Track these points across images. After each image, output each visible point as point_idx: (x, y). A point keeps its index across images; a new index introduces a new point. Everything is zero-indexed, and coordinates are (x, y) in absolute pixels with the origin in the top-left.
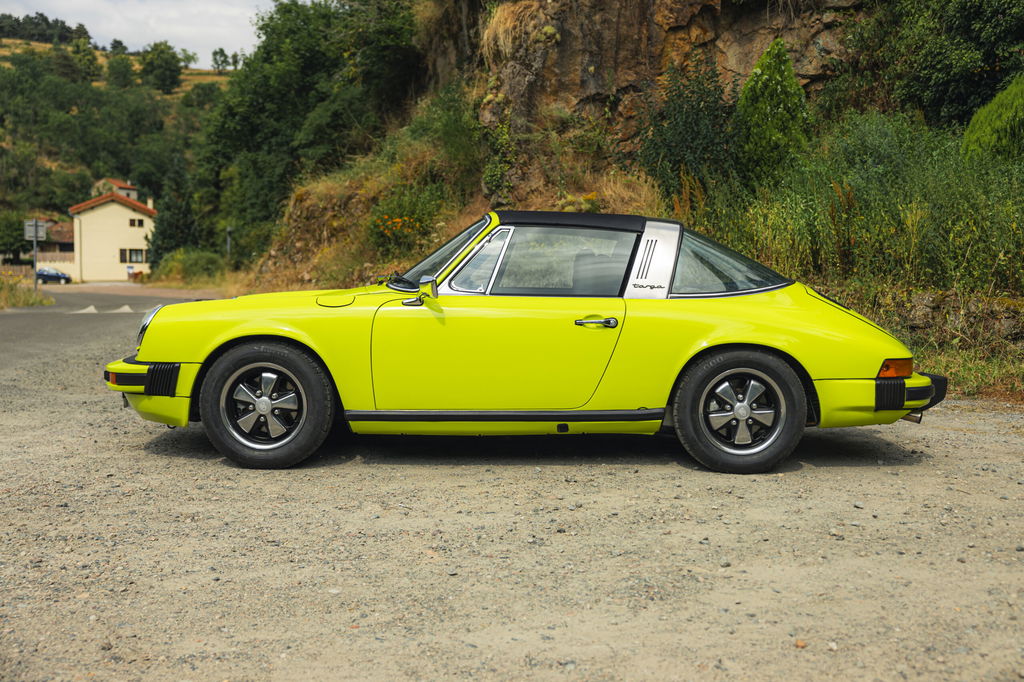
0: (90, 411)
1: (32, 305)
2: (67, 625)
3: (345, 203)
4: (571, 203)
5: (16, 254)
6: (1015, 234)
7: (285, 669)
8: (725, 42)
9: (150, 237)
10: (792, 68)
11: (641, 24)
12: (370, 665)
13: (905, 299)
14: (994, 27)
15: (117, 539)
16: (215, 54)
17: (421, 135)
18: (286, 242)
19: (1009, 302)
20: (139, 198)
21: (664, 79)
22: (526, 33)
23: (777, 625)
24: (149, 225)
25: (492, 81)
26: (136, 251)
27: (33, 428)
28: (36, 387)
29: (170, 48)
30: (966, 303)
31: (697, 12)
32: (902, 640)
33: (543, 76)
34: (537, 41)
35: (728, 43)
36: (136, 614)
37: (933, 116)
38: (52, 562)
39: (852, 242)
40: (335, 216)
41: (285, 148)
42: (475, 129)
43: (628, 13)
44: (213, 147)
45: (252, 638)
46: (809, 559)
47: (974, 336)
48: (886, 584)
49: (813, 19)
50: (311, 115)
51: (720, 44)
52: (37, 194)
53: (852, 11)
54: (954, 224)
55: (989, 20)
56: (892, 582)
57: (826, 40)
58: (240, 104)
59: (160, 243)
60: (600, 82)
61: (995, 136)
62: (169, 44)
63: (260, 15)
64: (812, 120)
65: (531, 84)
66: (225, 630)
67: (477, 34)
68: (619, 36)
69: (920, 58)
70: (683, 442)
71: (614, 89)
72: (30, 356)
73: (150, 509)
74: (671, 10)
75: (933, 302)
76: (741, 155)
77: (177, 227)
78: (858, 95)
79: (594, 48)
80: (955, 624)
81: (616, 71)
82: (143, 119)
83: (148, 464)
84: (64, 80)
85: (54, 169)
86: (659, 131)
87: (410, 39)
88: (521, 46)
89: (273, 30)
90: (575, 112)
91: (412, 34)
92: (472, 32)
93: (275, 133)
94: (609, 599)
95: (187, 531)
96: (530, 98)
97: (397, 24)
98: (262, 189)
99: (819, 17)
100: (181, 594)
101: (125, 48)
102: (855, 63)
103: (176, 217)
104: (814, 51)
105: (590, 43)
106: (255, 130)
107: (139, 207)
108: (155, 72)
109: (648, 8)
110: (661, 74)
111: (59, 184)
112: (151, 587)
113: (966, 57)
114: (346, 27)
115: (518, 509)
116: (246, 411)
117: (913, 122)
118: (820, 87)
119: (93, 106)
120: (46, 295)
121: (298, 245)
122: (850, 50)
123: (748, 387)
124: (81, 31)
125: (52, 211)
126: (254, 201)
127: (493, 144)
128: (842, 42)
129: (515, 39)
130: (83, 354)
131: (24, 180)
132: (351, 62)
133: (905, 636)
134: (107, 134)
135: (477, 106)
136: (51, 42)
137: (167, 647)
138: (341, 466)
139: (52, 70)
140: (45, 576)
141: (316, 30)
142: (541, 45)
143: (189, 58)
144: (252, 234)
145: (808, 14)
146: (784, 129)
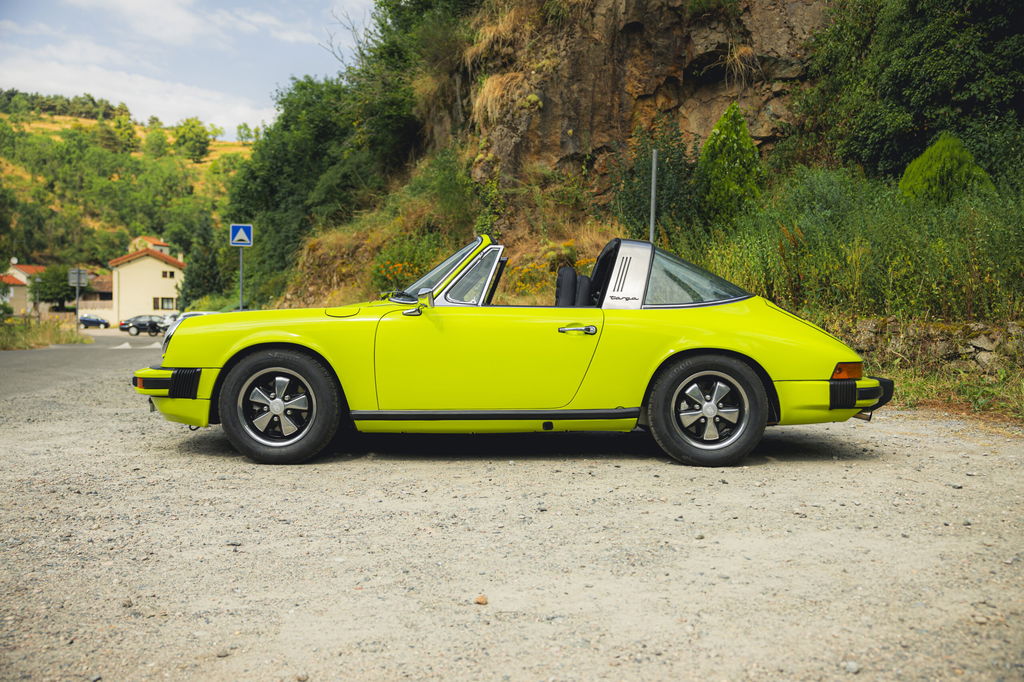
0: (120, 420)
1: (75, 342)
2: (92, 587)
3: (353, 252)
4: (553, 249)
5: (62, 302)
6: (946, 267)
7: (293, 622)
8: (687, 109)
9: (180, 286)
10: (745, 128)
11: (613, 92)
12: (373, 619)
13: (851, 325)
14: (922, 93)
15: (141, 519)
16: (240, 128)
17: (420, 192)
18: (300, 287)
19: (943, 326)
20: (171, 253)
21: (633, 141)
22: (513, 101)
23: (750, 585)
24: (180, 277)
25: (483, 143)
26: (168, 299)
27: (69, 434)
28: (73, 403)
29: (200, 123)
30: (906, 328)
31: (662, 83)
32: (865, 597)
33: (528, 138)
34: (522, 108)
35: (690, 110)
36: (155, 578)
37: (871, 169)
38: (80, 536)
39: (802, 277)
40: (343, 263)
41: (300, 206)
42: (467, 185)
43: (602, 83)
44: (237, 205)
45: (263, 597)
46: (776, 533)
47: (913, 358)
48: (847, 553)
49: (764, 88)
50: (323, 177)
51: (682, 110)
52: (81, 251)
53: (798, 81)
54: (891, 259)
55: (917, 87)
56: (853, 551)
57: (774, 106)
58: (260, 169)
59: (188, 291)
60: (578, 143)
61: (926, 185)
62: (200, 119)
63: (279, 91)
64: (765, 173)
65: (517, 145)
66: (239, 591)
67: (469, 103)
68: (594, 104)
69: (859, 120)
70: (656, 439)
71: (590, 149)
72: (71, 379)
73: (171, 495)
74: (640, 81)
75: (876, 327)
76: (703, 205)
77: (204, 277)
78: (805, 153)
79: (572, 113)
80: (912, 584)
81: (591, 133)
82: (175, 185)
83: (171, 461)
84: (106, 151)
85: (96, 228)
86: (629, 184)
87: (411, 110)
88: (508, 112)
89: (291, 104)
90: (555, 169)
91: (413, 104)
92: (465, 102)
93: (291, 193)
94: (594, 565)
95: (205, 512)
96: (516, 158)
97: (399, 96)
98: (279, 243)
99: (769, 86)
100: (198, 562)
101: (161, 124)
102: (801, 126)
103: (203, 268)
104: (765, 116)
105: (568, 109)
106: (273, 191)
107: (170, 260)
108: (187, 144)
109: (620, 79)
110: (631, 137)
111: (99, 241)
112: (171, 557)
113: (900, 119)
114: (354, 99)
115: (508, 494)
116: (261, 412)
117: (854, 176)
118: (770, 147)
119: (132, 173)
120: (87, 336)
121: (311, 289)
122: (796, 115)
123: (714, 388)
124: (124, 110)
125: (95, 265)
126: (271, 253)
127: (484, 197)
128: (790, 108)
129: (502, 106)
130: (116, 377)
131: (70, 237)
132: (359, 131)
133: (867, 593)
134: (144, 197)
135: (469, 165)
136: (96, 119)
137: (184, 604)
138: (348, 462)
139: (97, 142)
140: (73, 548)
141: (328, 102)
142: (526, 111)
143: (217, 132)
144: (270, 282)
145: (759, 84)
146: (741, 182)
